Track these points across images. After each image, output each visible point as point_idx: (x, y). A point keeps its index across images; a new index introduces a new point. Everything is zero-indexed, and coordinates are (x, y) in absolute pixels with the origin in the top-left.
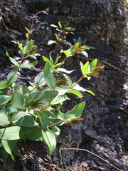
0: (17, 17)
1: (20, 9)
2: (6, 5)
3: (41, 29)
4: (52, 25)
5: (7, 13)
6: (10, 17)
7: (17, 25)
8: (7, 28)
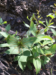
0: (34, 7)
1: (35, 3)
2: (29, 3)
3: (45, 9)
4: (51, 6)
5: (30, 6)
6: (31, 7)
7: (35, 10)
8: (30, 13)
